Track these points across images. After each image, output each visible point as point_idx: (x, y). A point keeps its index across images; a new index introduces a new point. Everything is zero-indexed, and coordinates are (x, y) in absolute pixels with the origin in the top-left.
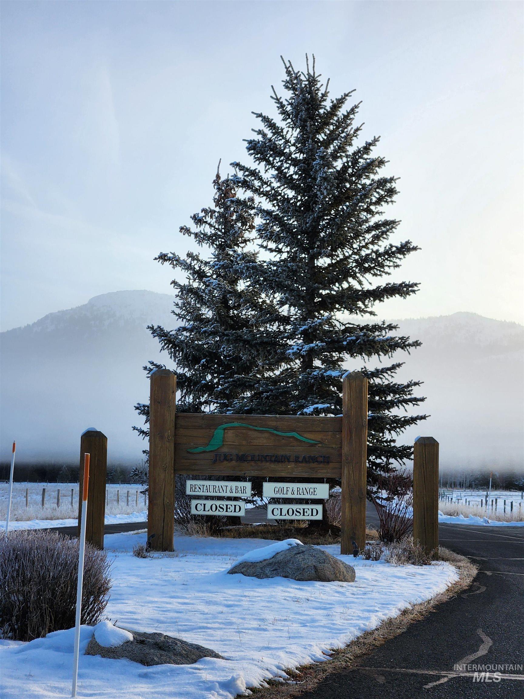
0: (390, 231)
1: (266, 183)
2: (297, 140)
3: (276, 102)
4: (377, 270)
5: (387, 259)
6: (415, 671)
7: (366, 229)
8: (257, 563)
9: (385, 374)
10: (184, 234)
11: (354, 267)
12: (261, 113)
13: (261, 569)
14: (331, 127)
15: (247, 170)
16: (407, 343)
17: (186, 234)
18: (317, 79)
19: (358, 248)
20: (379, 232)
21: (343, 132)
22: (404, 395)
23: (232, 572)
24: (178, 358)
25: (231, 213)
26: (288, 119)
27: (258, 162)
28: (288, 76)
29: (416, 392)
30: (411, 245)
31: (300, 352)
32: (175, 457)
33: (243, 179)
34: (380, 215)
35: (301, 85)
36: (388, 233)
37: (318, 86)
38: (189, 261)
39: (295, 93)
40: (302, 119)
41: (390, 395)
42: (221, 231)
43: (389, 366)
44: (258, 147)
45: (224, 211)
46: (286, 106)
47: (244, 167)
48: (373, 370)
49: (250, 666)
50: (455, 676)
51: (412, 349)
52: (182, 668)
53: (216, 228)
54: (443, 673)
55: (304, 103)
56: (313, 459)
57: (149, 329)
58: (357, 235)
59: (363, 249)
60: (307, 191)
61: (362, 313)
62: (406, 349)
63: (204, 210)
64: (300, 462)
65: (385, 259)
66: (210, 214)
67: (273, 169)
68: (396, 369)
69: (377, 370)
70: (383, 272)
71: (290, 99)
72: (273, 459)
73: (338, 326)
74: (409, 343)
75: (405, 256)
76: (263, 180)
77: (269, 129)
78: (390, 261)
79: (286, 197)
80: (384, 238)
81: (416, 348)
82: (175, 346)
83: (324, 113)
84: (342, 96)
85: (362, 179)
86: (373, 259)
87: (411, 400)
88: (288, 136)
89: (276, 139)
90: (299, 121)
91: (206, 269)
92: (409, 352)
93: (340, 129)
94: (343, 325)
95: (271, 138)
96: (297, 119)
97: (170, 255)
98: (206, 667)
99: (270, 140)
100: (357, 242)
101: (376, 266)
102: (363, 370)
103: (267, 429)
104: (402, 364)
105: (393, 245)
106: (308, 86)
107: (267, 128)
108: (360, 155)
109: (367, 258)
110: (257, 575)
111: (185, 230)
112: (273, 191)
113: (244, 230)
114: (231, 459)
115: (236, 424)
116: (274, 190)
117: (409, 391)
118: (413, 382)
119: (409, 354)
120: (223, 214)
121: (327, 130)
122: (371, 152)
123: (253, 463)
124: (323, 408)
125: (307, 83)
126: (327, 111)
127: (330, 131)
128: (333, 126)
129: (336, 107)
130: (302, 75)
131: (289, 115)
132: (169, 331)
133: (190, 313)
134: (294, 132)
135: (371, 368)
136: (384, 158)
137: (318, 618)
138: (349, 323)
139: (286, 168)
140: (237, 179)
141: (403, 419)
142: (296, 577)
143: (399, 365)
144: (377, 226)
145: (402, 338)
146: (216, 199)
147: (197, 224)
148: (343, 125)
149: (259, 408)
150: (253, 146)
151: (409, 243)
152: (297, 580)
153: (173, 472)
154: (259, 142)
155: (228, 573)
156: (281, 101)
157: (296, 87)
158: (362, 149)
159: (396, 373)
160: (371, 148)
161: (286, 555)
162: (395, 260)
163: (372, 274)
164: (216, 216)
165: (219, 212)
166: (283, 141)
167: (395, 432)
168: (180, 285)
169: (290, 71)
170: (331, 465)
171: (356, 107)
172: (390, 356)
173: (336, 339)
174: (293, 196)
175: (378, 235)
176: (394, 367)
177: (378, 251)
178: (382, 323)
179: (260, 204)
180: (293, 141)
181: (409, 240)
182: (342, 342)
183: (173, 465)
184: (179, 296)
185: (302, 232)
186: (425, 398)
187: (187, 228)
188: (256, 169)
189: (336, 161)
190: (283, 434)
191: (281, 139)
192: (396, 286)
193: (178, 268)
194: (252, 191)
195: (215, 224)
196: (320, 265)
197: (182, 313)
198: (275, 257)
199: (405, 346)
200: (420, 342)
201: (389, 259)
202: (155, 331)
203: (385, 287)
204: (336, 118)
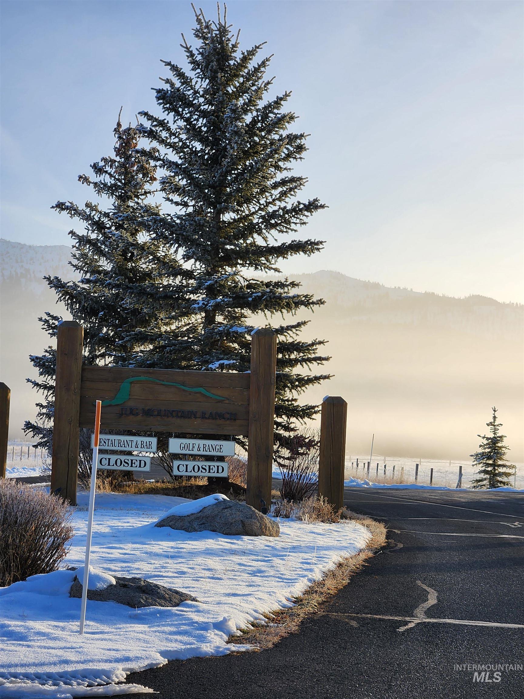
0: (298, 188)
1: (174, 134)
2: (206, 91)
3: (185, 51)
4: (283, 226)
5: (293, 216)
6: (381, 617)
7: (273, 185)
8: (185, 516)
9: (289, 332)
10: (83, 183)
11: (260, 223)
12: (170, 61)
13: (189, 522)
14: (241, 80)
15: (156, 120)
16: (311, 301)
17: (85, 183)
18: (227, 29)
19: (265, 205)
20: (287, 189)
21: (253, 85)
22: (308, 354)
23: (160, 524)
24: (74, 309)
25: (132, 164)
26: (197, 69)
27: (167, 112)
28: (198, 24)
29: (321, 351)
30: (319, 203)
31: (206, 307)
32: (80, 410)
33: (149, 129)
34: (288, 171)
35: (212, 34)
36: (295, 190)
37: (229, 36)
38: (88, 211)
39: (205, 43)
40: (213, 70)
41: (293, 353)
42: (121, 182)
43: (295, 323)
44: (168, 97)
45: (125, 161)
46: (196, 56)
47: (152, 117)
48: (277, 327)
49: (231, 610)
50: (420, 621)
51: (315, 307)
52: (170, 611)
53: (117, 179)
54: (408, 619)
55: (214, 53)
56: (221, 416)
57: (46, 280)
58: (263, 191)
59: (270, 205)
60: (215, 145)
61: (267, 270)
62: (309, 307)
63: (103, 159)
64: (206, 418)
65: (291, 216)
66: (110, 163)
67: (182, 120)
68: (301, 327)
69: (282, 328)
70: (289, 229)
71: (200, 49)
72: (180, 414)
73: (242, 282)
74: (313, 301)
75: (312, 214)
76: (171, 132)
77: (177, 78)
78: (297, 218)
79: (194, 149)
80: (291, 195)
81: (320, 306)
82: (72, 297)
83: (234, 64)
84: (253, 48)
85: (272, 134)
86: (281, 216)
87: (316, 359)
88: (197, 87)
89: (185, 89)
90: (209, 72)
91: (105, 220)
92: (312, 310)
93: (251, 82)
94: (247, 281)
95: (180, 87)
96: (207, 69)
97: (68, 204)
98: (191, 610)
99: (178, 90)
100: (263, 198)
101: (282, 222)
102: (267, 327)
103: (174, 384)
104: (307, 322)
105: (301, 202)
106: (218, 36)
107: (176, 77)
108: (270, 109)
109: (273, 215)
110: (185, 529)
111: (84, 179)
112: (181, 144)
113: (146, 182)
114: (137, 413)
115: (142, 378)
116: (182, 141)
117: (313, 350)
118: (317, 341)
119: (313, 312)
120: (124, 164)
121: (236, 83)
122: (281, 106)
123: (159, 418)
124: (229, 364)
125: (217, 32)
126: (237, 62)
127: (240, 84)
128: (244, 78)
129: (245, 59)
130: (213, 24)
131: (198, 65)
132: (66, 282)
133: (87, 264)
134: (203, 82)
135: (276, 325)
136: (294, 113)
137: (263, 569)
138: (252, 279)
139: (195, 120)
140: (143, 128)
141: (306, 378)
142: (224, 531)
143: (304, 323)
144: (283, 182)
145: (306, 296)
146: (117, 148)
147: (97, 173)
148: (254, 78)
149: (162, 363)
150: (162, 96)
151: (317, 201)
152: (225, 534)
153: (78, 425)
154: (168, 91)
155: (155, 526)
156: (191, 49)
157: (206, 36)
158: (272, 104)
159: (301, 331)
160: (282, 102)
161: (213, 509)
162: (301, 217)
163: (278, 230)
164: (116, 165)
165: (119, 161)
166: (192, 91)
167: (296, 391)
168: (78, 235)
169: (200, 20)
170: (238, 422)
171: (268, 60)
172: (294, 314)
173: (241, 295)
174: (201, 149)
175: (285, 191)
176: (299, 325)
177: (285, 207)
178: (285, 280)
179: (166, 156)
180: (201, 93)
181: (317, 198)
182: (247, 298)
183: (78, 418)
184: (75, 247)
185: (210, 186)
186: (330, 358)
187: (86, 177)
188: (165, 119)
189: (246, 114)
190: (190, 390)
191: (189, 90)
192: (302, 244)
193: (76, 218)
194: (159, 142)
195: (115, 174)
196: (225, 220)
197: (80, 264)
198: (181, 211)
199: (309, 304)
200: (324, 301)
201: (296, 216)
202: (51, 281)
203: (290, 244)
204: (246, 71)
